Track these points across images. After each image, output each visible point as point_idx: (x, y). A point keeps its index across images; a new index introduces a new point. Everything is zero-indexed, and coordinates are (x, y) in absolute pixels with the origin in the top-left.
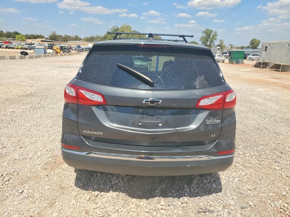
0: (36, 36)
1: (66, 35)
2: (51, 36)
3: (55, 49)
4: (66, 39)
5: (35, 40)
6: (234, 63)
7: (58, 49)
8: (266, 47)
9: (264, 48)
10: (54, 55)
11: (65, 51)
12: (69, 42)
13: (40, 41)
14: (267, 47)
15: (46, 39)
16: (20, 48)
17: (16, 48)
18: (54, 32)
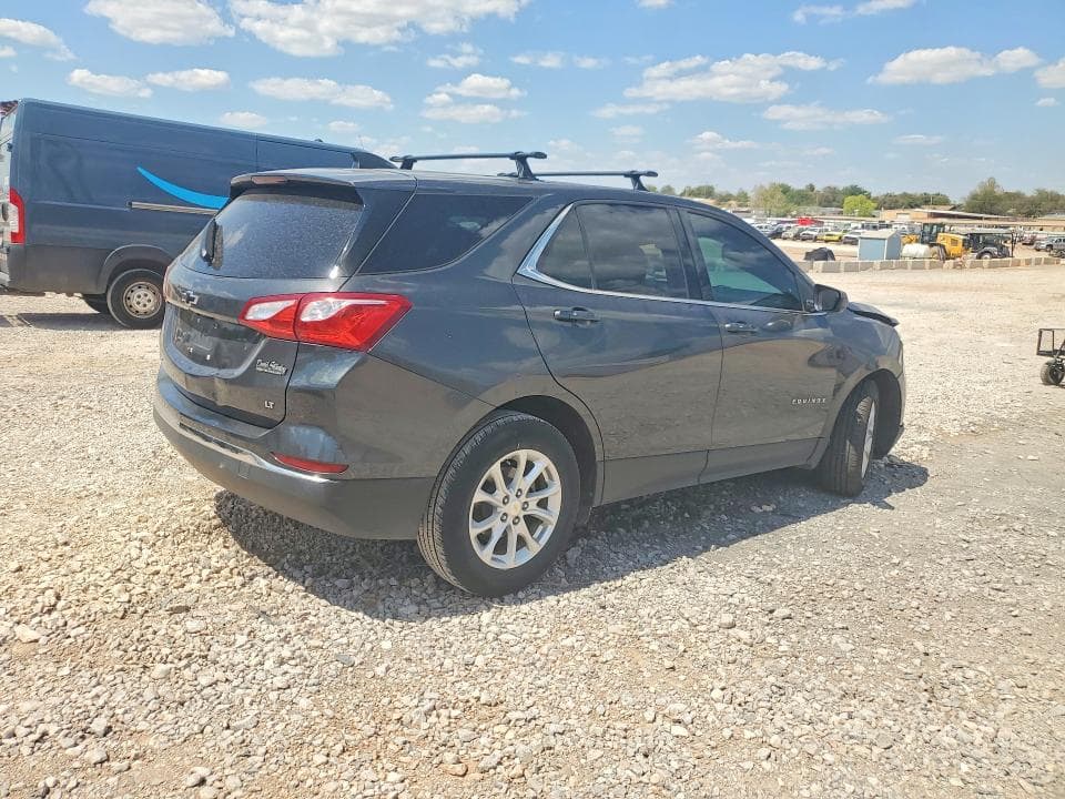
0: (918, 199)
1: (1040, 192)
2: (974, 197)
3: (943, 243)
4: (1037, 206)
5: (907, 211)
7: (954, 242)
10: (927, 266)
11: (988, 252)
12: (1046, 217)
13: (926, 216)
15: (954, 209)
16: (836, 238)
17: (825, 238)
18: (992, 183)
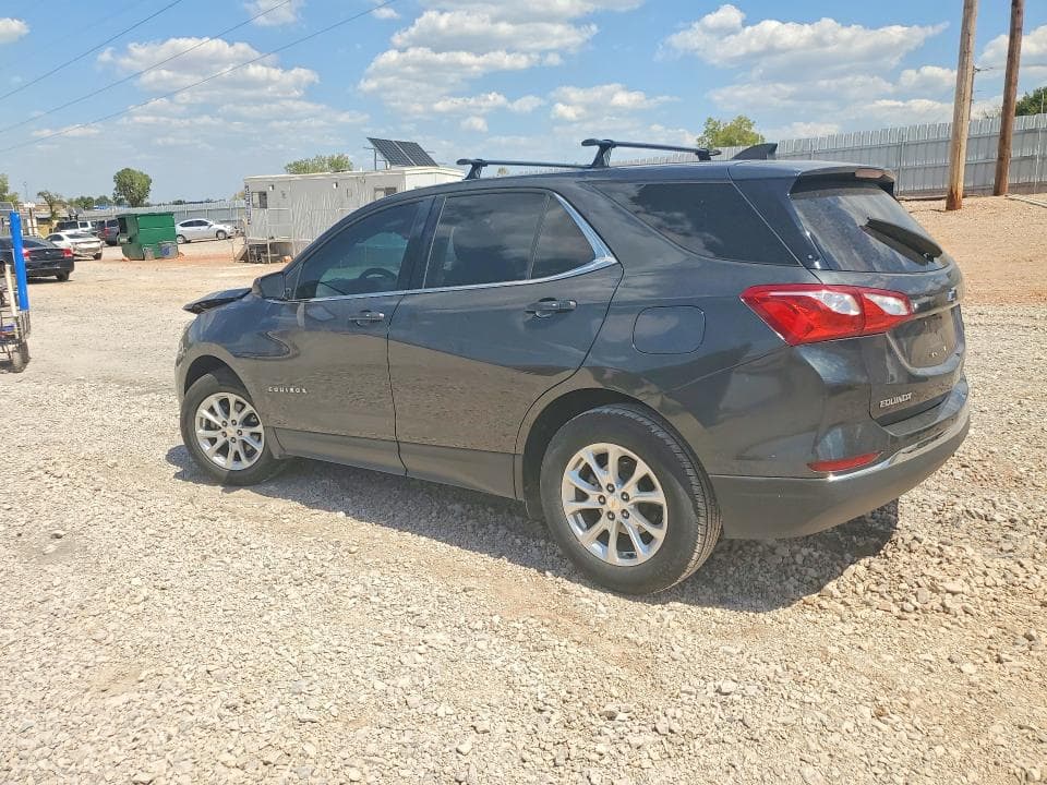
6: (149, 255)
8: (263, 195)
9: (256, 197)
14: (265, 194)
